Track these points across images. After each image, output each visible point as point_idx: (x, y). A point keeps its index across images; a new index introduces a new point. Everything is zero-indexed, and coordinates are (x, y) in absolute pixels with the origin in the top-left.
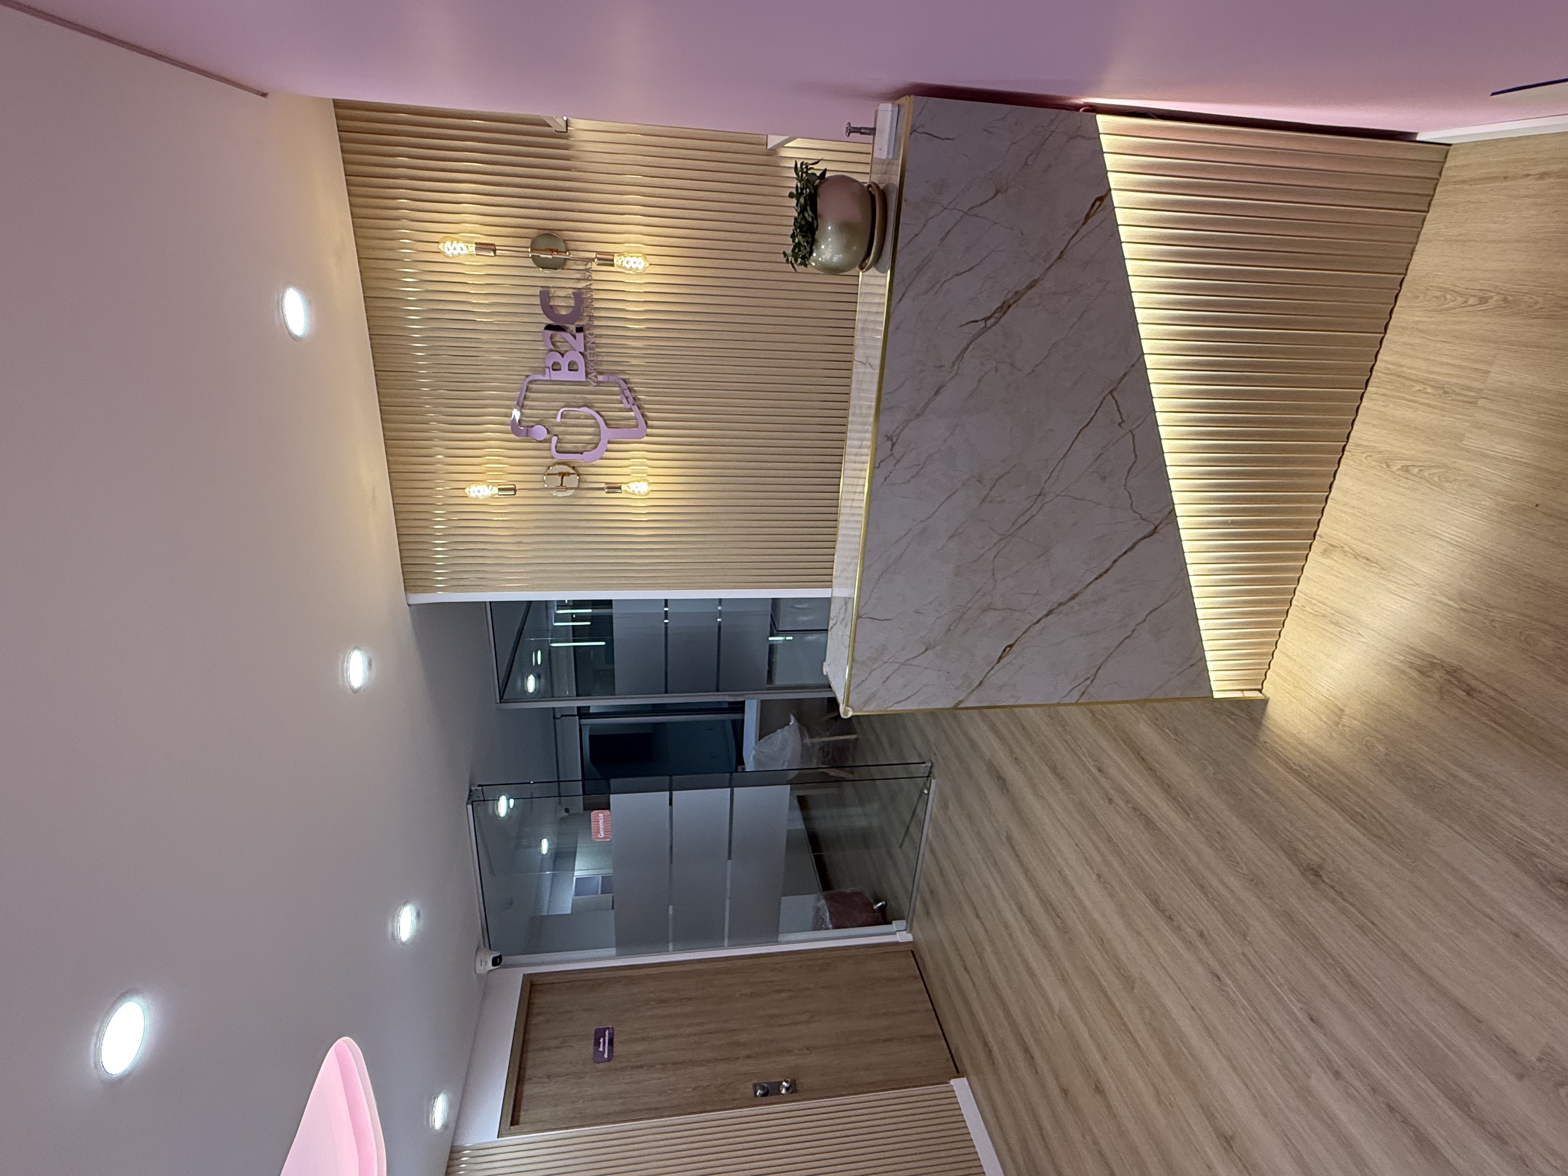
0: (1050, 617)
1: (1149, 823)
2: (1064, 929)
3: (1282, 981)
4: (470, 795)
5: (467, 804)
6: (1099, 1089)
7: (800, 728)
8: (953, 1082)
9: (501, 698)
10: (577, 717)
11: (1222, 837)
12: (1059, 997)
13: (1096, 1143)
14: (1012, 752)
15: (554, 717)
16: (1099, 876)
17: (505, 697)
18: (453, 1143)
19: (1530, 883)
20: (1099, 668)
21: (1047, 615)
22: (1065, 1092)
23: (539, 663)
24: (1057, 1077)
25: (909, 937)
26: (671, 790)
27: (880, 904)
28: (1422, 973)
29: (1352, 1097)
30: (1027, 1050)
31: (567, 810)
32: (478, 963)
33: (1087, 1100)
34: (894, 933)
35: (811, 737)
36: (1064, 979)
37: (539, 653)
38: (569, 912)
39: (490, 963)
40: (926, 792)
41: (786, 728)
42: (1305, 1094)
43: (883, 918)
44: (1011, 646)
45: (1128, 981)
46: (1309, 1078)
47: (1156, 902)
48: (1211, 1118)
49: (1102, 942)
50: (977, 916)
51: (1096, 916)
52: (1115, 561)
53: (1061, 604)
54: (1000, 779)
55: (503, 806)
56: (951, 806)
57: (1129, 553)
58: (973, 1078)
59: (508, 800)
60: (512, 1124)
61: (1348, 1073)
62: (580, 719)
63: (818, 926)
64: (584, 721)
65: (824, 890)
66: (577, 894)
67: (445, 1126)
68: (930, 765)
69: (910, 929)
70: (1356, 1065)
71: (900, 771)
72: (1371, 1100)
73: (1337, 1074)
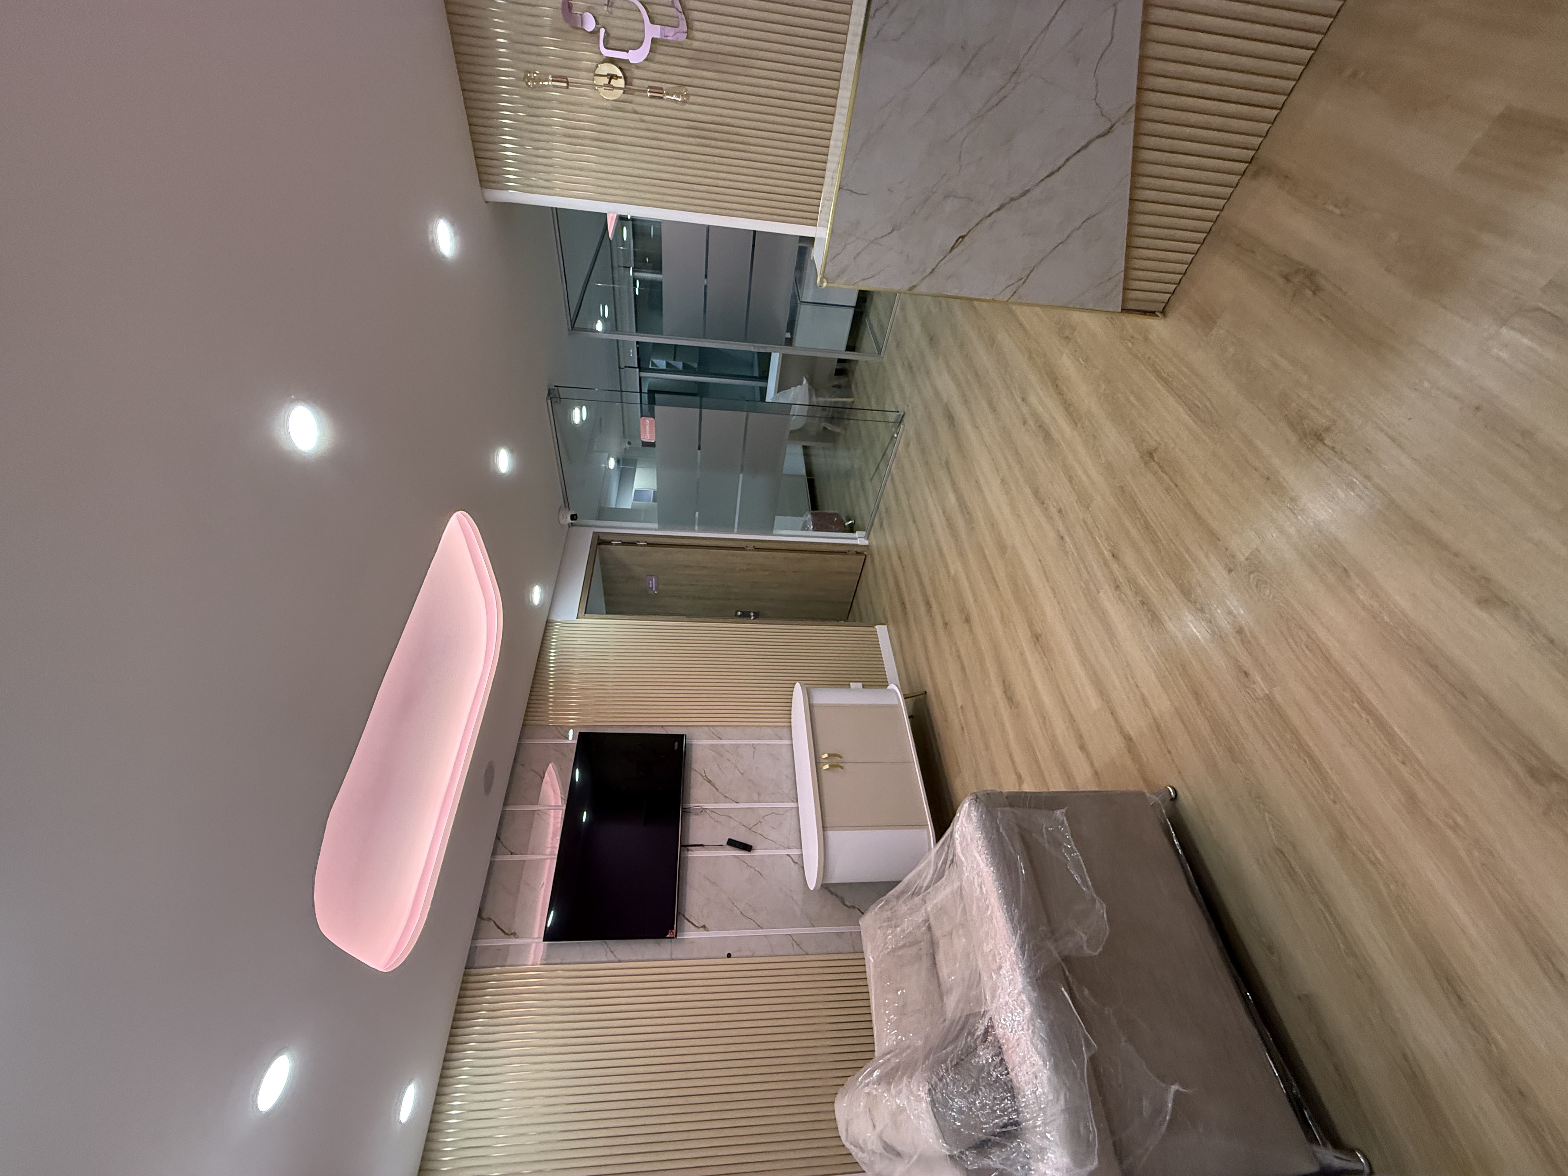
0: (1002, 211)
2: (970, 521)
3: (1102, 533)
4: (549, 394)
5: (547, 399)
6: (967, 620)
7: (809, 390)
8: (877, 627)
9: (573, 327)
10: (638, 370)
11: (1095, 438)
12: (956, 566)
13: (957, 651)
14: (964, 395)
15: (620, 368)
16: (1002, 481)
17: (576, 326)
18: (548, 617)
19: (1294, 439)
20: (1031, 272)
21: (999, 209)
22: (946, 624)
23: (606, 316)
24: (943, 616)
25: (866, 542)
27: (850, 522)
28: (1195, 513)
29: (1123, 601)
30: (928, 604)
31: (629, 443)
32: (561, 516)
33: (958, 627)
34: (856, 539)
35: (817, 396)
36: (961, 553)
37: (606, 307)
38: (630, 508)
39: (569, 518)
40: (896, 436)
41: (799, 386)
42: (1094, 604)
43: (851, 529)
44: (963, 237)
45: (1002, 547)
46: (1099, 592)
47: (1036, 493)
48: (1031, 625)
49: (993, 525)
50: (914, 522)
51: (995, 510)
52: (1067, 160)
53: (1012, 199)
54: (951, 418)
55: (579, 415)
56: (912, 445)
57: (1082, 152)
58: (891, 626)
59: (581, 409)
60: (585, 613)
61: (1126, 588)
62: (640, 371)
63: (804, 528)
64: (643, 374)
65: (813, 509)
66: (635, 500)
67: (542, 604)
68: (902, 414)
69: (867, 537)
70: (1132, 581)
71: (878, 416)
72: (1132, 600)
73: (1117, 587)
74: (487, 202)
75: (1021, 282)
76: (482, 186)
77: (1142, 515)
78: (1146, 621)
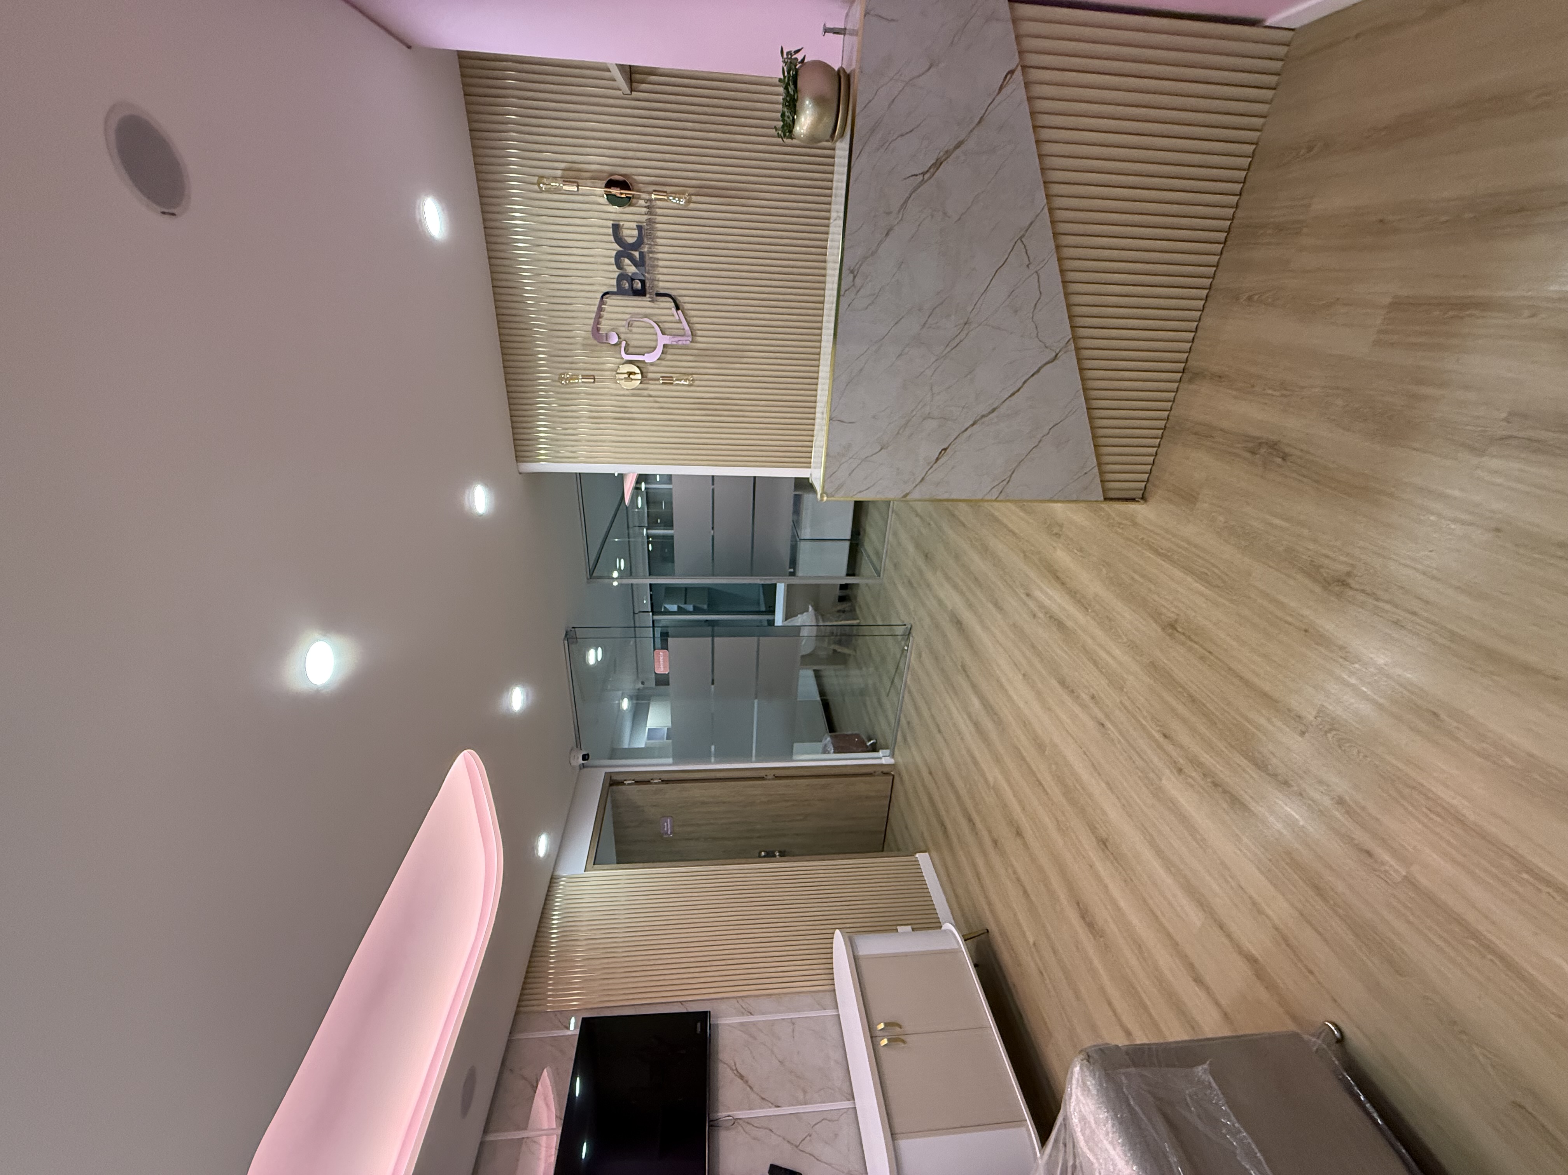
0: (975, 426)
1: (1061, 625)
2: (998, 722)
3: (1146, 714)
4: (566, 635)
5: (564, 640)
6: (1019, 833)
7: (815, 615)
8: (917, 855)
9: (591, 575)
10: (651, 614)
11: (1110, 620)
12: (994, 774)
13: (1015, 872)
14: (968, 600)
15: (634, 613)
16: (1024, 675)
17: (594, 575)
18: (553, 872)
19: (1318, 589)
20: (1013, 472)
21: (973, 425)
22: (995, 842)
23: (622, 568)
24: (990, 832)
25: (891, 761)
26: (713, 636)
27: (872, 741)
28: (1241, 678)
29: (1192, 786)
30: (970, 820)
31: (643, 683)
32: (572, 758)
33: (1010, 844)
34: (880, 758)
35: (824, 621)
36: (998, 760)
37: (622, 560)
38: (643, 746)
39: (581, 758)
40: (906, 648)
41: (805, 613)
42: (1158, 793)
43: (874, 749)
44: (945, 449)
45: (1041, 747)
46: (1161, 779)
47: (1062, 683)
48: (1093, 829)
49: (1025, 724)
50: (940, 731)
51: (1022, 705)
52: (1025, 382)
53: (983, 416)
54: (958, 623)
55: (593, 656)
56: (924, 655)
57: (1035, 376)
58: (934, 854)
59: (596, 650)
60: (594, 864)
61: (1189, 770)
62: (653, 615)
63: (825, 751)
64: (656, 617)
65: (830, 732)
66: (649, 738)
67: (548, 855)
68: (909, 627)
69: (892, 755)
70: (1195, 762)
71: (884, 630)
72: (1202, 783)
73: (1180, 771)
74: (520, 473)
75: (1005, 483)
76: (517, 460)
77: (1184, 689)
78: (1225, 806)
